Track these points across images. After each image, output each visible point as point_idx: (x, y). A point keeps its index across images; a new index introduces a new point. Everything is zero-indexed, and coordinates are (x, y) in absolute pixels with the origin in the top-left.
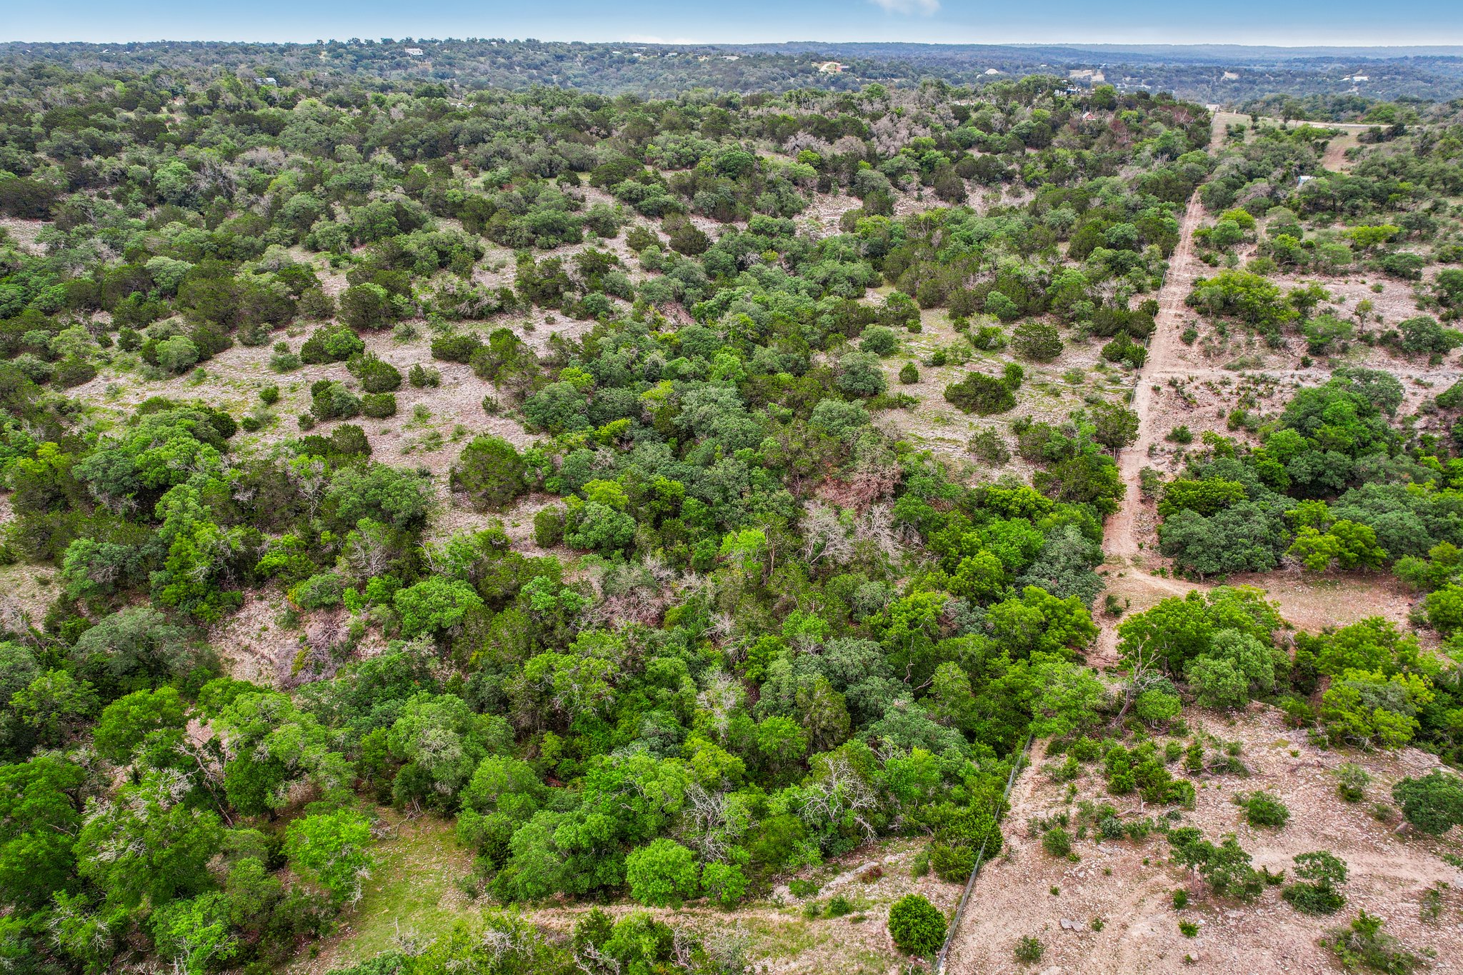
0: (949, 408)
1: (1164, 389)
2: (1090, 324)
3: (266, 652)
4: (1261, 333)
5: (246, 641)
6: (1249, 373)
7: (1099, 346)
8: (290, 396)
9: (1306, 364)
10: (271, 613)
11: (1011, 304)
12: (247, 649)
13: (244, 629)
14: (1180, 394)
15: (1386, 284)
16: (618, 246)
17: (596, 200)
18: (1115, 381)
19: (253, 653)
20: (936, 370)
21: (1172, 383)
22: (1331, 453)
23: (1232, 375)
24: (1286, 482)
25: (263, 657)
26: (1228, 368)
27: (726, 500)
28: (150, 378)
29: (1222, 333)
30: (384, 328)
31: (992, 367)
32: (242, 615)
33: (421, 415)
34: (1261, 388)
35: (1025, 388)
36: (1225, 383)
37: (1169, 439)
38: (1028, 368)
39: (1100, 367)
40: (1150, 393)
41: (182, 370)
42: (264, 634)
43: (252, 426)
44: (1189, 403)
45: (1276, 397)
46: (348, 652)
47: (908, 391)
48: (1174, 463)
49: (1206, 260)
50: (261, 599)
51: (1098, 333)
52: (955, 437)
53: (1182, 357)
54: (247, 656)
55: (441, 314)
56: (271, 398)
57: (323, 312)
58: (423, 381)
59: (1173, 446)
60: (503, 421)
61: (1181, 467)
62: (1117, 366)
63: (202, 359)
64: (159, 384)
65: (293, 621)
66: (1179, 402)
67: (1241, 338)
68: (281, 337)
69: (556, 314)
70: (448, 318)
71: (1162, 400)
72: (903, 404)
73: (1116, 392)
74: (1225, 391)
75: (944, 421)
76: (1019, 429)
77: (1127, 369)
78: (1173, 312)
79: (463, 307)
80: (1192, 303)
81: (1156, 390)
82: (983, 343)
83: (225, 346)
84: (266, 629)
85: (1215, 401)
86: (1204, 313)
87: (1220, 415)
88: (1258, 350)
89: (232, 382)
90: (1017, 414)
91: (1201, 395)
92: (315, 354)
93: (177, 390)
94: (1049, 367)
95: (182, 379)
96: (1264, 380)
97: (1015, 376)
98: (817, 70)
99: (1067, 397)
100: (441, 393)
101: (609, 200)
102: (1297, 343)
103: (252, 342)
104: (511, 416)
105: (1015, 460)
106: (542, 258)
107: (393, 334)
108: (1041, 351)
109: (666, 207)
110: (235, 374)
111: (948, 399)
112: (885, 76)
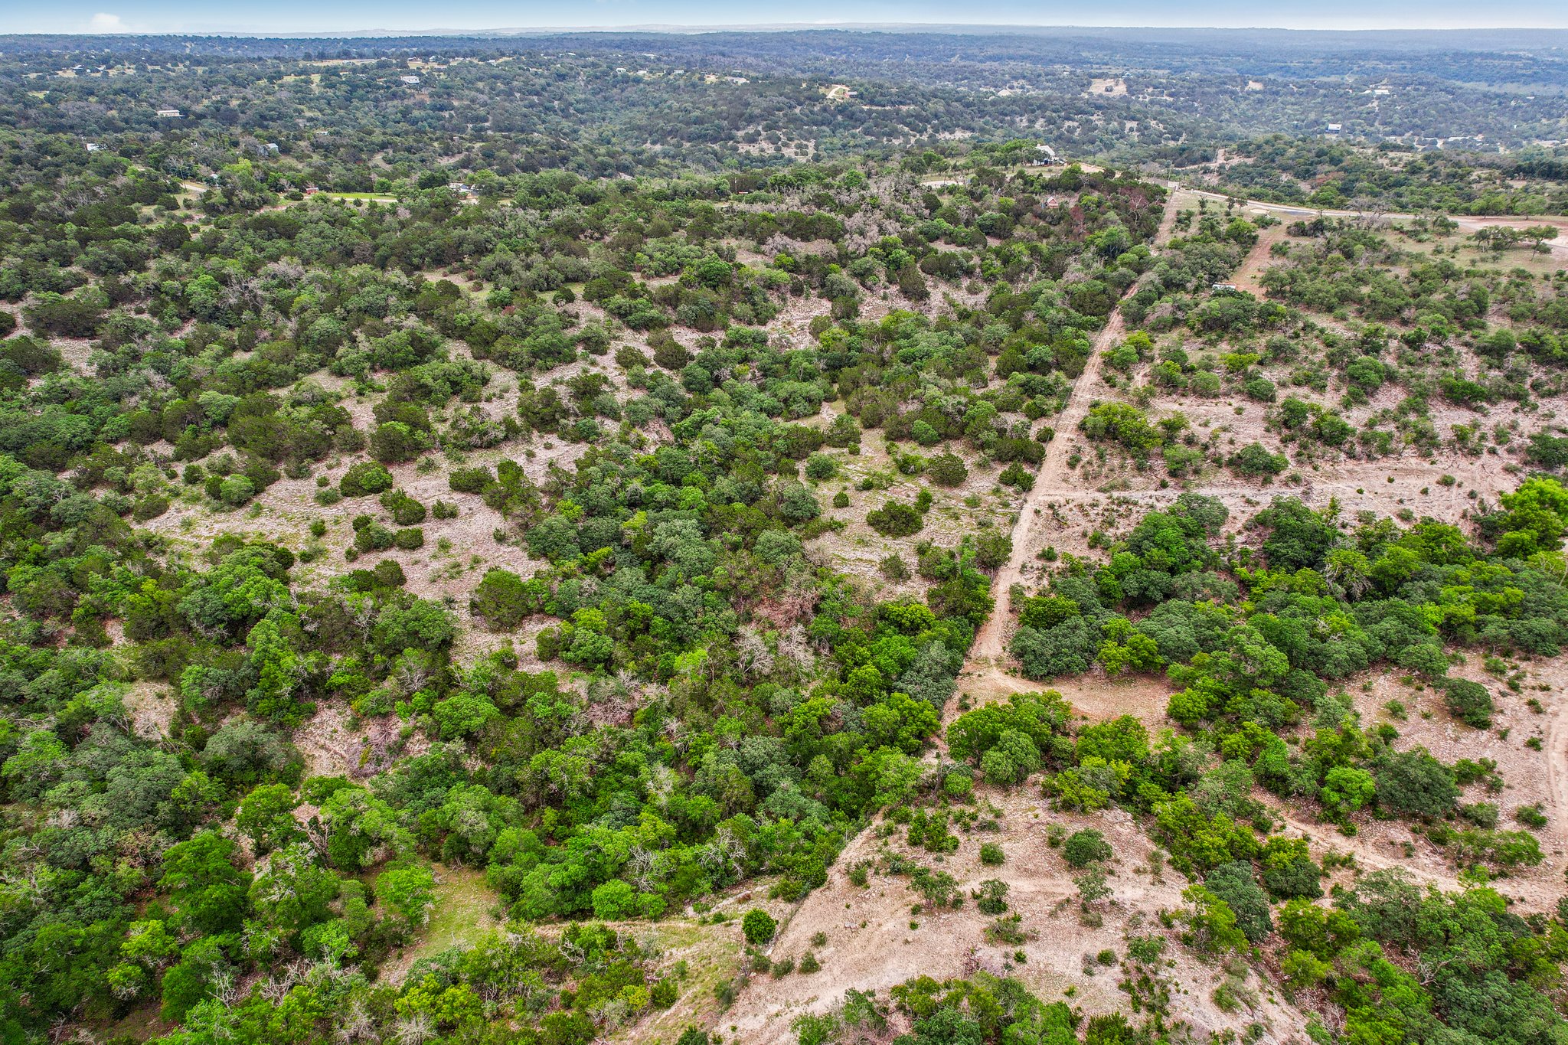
0: (870, 530)
1: (1045, 511)
2: (993, 452)
3: (337, 748)
4: (1134, 457)
5: (322, 741)
6: (1116, 494)
7: (1001, 469)
8: (335, 528)
9: (1164, 485)
10: (339, 718)
11: (932, 432)
12: (322, 747)
13: (319, 731)
14: (1056, 517)
15: (1248, 406)
16: (607, 365)
17: (590, 315)
18: (1006, 505)
19: (328, 750)
20: (866, 493)
21: (1051, 506)
22: (1155, 572)
23: (1102, 497)
24: (1120, 595)
25: (336, 753)
26: (1100, 490)
27: (684, 618)
28: (215, 510)
29: (1101, 458)
30: (407, 460)
31: (906, 492)
32: (317, 720)
33: (444, 546)
34: (1122, 509)
35: (933, 511)
36: (1093, 506)
37: (1039, 557)
38: (937, 493)
39: (996, 491)
40: (1032, 515)
41: (241, 504)
42: (335, 735)
43: (307, 558)
44: (1061, 523)
45: (1133, 517)
46: (399, 749)
47: (839, 515)
48: (1040, 578)
49: (1108, 380)
50: (330, 707)
51: (1001, 459)
52: (870, 557)
53: (1065, 481)
54: (323, 753)
55: (455, 445)
56: (319, 531)
57: (355, 445)
58: (445, 514)
59: (1039, 564)
60: (510, 549)
61: (1045, 582)
62: (1011, 490)
63: (258, 492)
64: (223, 516)
65: (355, 726)
66: (1054, 523)
67: (1116, 462)
68: (320, 470)
69: (553, 439)
70: (462, 449)
71: (1041, 521)
72: (836, 527)
73: (1005, 515)
74: (1092, 513)
75: (863, 542)
76: (921, 551)
77: (1017, 493)
78: (1067, 435)
79: (475, 439)
80: (1082, 427)
81: (1037, 512)
82: (905, 467)
83: (274, 479)
84: (336, 731)
85: (1082, 521)
86: (1091, 437)
87: (1084, 535)
88: (1128, 475)
89: (285, 515)
90: (922, 536)
91: (1072, 516)
92: (353, 487)
93: (236, 523)
94: (956, 491)
95: (242, 511)
96: (1126, 502)
97: (925, 500)
98: (824, 96)
99: (965, 519)
100: (458, 524)
101: (601, 314)
102: (1160, 468)
103: (297, 475)
104: (516, 544)
105: (916, 578)
106: (541, 382)
107: (415, 466)
108: (950, 476)
109: (652, 319)
110: (286, 507)
111: (871, 524)
112: (893, 104)
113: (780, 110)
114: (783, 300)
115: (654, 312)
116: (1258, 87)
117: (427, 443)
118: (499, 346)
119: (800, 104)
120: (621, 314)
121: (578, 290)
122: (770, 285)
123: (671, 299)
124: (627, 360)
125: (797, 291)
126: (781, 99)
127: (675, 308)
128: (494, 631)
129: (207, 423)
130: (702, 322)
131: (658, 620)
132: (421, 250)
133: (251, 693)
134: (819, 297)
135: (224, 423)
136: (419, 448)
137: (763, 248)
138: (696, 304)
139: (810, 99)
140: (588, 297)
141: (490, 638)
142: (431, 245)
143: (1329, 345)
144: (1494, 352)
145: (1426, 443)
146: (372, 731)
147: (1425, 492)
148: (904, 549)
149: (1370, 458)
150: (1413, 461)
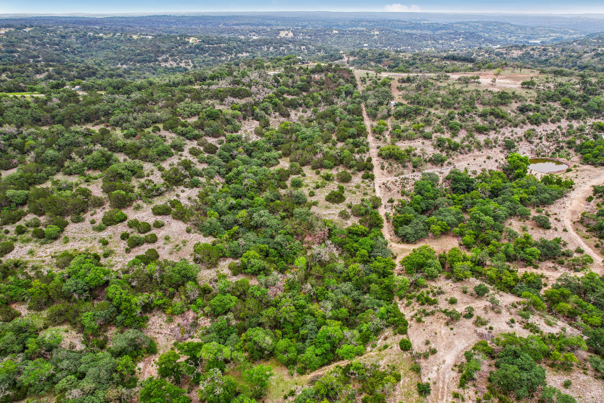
0: (328, 203)
1: (382, 186)
2: (356, 168)
3: (166, 332)
4: (400, 163)
5: (157, 331)
6: (401, 177)
7: (361, 175)
8: (111, 240)
9: (414, 171)
10: (160, 319)
11: (332, 164)
12: (158, 333)
13: (153, 327)
14: (386, 187)
15: (424, 141)
16: (186, 155)
18: (369, 186)
19: (161, 333)
20: (318, 190)
21: (384, 184)
22: (429, 200)
23: (397, 178)
24: (421, 210)
25: (166, 334)
26: (395, 176)
27: (282, 247)
28: (42, 244)
29: (391, 165)
30: (130, 206)
31: (333, 186)
32: (150, 322)
33: (167, 238)
34: (405, 181)
35: (346, 192)
36: (396, 181)
37: (388, 202)
38: (345, 185)
39: (363, 182)
40: (379, 188)
41: (56, 238)
42: (162, 327)
43: (106, 255)
44: (390, 190)
45: (410, 183)
46: (195, 325)
47: (314, 199)
48: (392, 209)
49: (378, 138)
50: (154, 316)
51: (359, 170)
52: (333, 212)
53: (383, 174)
54: (160, 335)
55: (146, 197)
56: (105, 243)
57: (99, 203)
58: (159, 225)
59: (390, 204)
60: (194, 235)
61: (394, 210)
62: (367, 180)
63: (62, 231)
64: (48, 246)
65: (170, 321)
66: (387, 189)
67: (396, 166)
68: (88, 217)
69: (182, 188)
70: (149, 197)
71: (383, 190)
72: (315, 204)
73: (370, 189)
74: (397, 184)
75: (327, 207)
76: (350, 207)
77: (370, 181)
78: (375, 159)
80: (380, 155)
81: (380, 187)
82: (328, 178)
83: (66, 224)
84: (161, 325)
85: (395, 187)
86: (384, 158)
87: (398, 192)
88: (401, 169)
89: (82, 239)
90: (347, 201)
91: (392, 186)
92: (109, 221)
93: (58, 247)
94: (349, 184)
95: (57, 242)
96: (406, 179)
97: (341, 189)
98: (188, 42)
99: (358, 193)
100: (166, 228)
101: (174, 135)
102: (410, 165)
103: (78, 220)
104: (196, 232)
105: (352, 217)
106: (166, 165)
107: (132, 208)
108: (345, 179)
109: (196, 135)
110: (81, 236)
111: (327, 200)
112: (217, 44)
113: (173, 48)
114: (240, 122)
115: (196, 132)
116: (337, 32)
117: (134, 197)
118: (142, 152)
119: (180, 46)
120: (183, 134)
121: (161, 126)
122: (234, 117)
123: (200, 127)
124: (194, 152)
125: (244, 118)
126: (172, 44)
127: (203, 129)
128: (209, 268)
129: (13, 205)
130: (215, 134)
131: (272, 250)
132: (78, 116)
133: (119, 318)
134: (253, 119)
135: (23, 204)
136: (131, 200)
137: (224, 102)
138: (211, 127)
139: (183, 43)
140: (166, 129)
141: (208, 271)
142: (83, 114)
143: (439, 118)
144: (483, 115)
145: (479, 147)
146: (178, 320)
147: (485, 162)
148: (342, 207)
149: (466, 154)
150: (477, 152)
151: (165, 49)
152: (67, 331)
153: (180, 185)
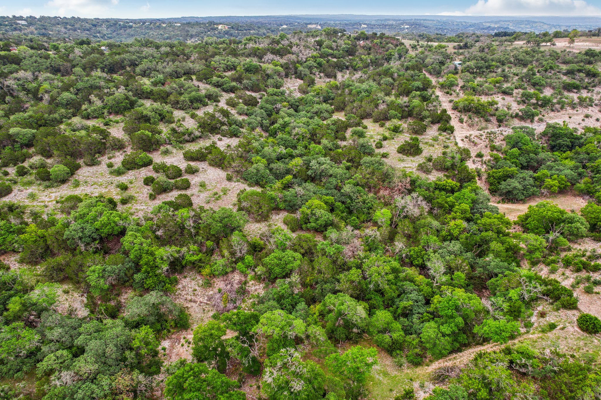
0: (400, 155)
2: (430, 119)
3: (201, 299)
4: (482, 117)
5: (189, 298)
6: (486, 131)
7: (436, 127)
8: (131, 186)
9: (500, 126)
10: (193, 283)
11: (399, 115)
13: (184, 292)
14: (470, 141)
15: (504, 97)
16: (224, 106)
18: (449, 139)
21: (466, 137)
22: (531, 155)
23: (481, 132)
24: (520, 166)
25: (201, 302)
26: (479, 130)
27: (351, 200)
28: (47, 187)
29: (470, 118)
30: (156, 150)
31: (405, 138)
33: (203, 185)
34: (492, 136)
35: (421, 144)
36: (481, 135)
37: (477, 156)
38: (418, 137)
39: (440, 134)
40: (461, 142)
41: (64, 181)
42: (196, 292)
43: (124, 202)
44: (475, 144)
45: (498, 138)
46: (242, 291)
47: (381, 151)
48: (482, 165)
49: (448, 93)
50: (185, 277)
51: (433, 123)
52: (409, 166)
53: (463, 128)
55: (177, 142)
56: (124, 188)
58: (192, 171)
59: (479, 159)
60: (236, 184)
61: (485, 166)
62: (445, 133)
63: (73, 174)
64: (54, 190)
65: (208, 285)
66: (472, 143)
67: (476, 119)
68: (104, 160)
69: (219, 136)
70: (180, 143)
71: (467, 143)
72: (385, 156)
73: (451, 143)
74: (483, 138)
75: (402, 160)
76: (429, 160)
77: (449, 134)
78: (451, 112)
80: (455, 108)
81: (462, 140)
82: (396, 130)
83: (78, 167)
84: (195, 290)
85: (481, 142)
86: (460, 112)
87: (486, 147)
88: (484, 124)
89: (95, 184)
90: (425, 154)
91: (476, 140)
92: (130, 165)
93: (65, 191)
94: (424, 136)
95: (65, 186)
96: (492, 133)
97: (415, 141)
98: (217, 28)
99: (437, 146)
100: (201, 175)
102: (493, 119)
103: (93, 163)
105: (434, 171)
107: (160, 152)
108: (419, 130)
110: (95, 180)
111: (399, 152)
113: (202, 33)
114: (282, 79)
115: (234, 84)
117: (162, 141)
118: (172, 98)
119: (209, 31)
120: (218, 86)
121: (194, 77)
122: (276, 73)
123: (239, 79)
124: (231, 104)
126: (202, 29)
127: (241, 82)
129: (17, 145)
130: (255, 89)
131: (338, 204)
133: (138, 277)
134: (295, 78)
135: (29, 145)
137: (263, 60)
138: (251, 80)
139: (212, 29)
141: (257, 225)
143: (517, 75)
145: (573, 104)
146: (219, 284)
148: (419, 160)
151: (194, 33)
152: (66, 292)
153: (217, 134)
